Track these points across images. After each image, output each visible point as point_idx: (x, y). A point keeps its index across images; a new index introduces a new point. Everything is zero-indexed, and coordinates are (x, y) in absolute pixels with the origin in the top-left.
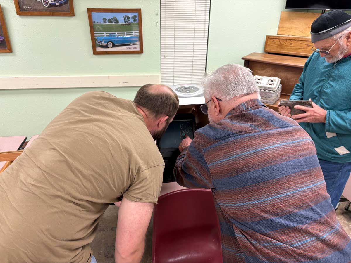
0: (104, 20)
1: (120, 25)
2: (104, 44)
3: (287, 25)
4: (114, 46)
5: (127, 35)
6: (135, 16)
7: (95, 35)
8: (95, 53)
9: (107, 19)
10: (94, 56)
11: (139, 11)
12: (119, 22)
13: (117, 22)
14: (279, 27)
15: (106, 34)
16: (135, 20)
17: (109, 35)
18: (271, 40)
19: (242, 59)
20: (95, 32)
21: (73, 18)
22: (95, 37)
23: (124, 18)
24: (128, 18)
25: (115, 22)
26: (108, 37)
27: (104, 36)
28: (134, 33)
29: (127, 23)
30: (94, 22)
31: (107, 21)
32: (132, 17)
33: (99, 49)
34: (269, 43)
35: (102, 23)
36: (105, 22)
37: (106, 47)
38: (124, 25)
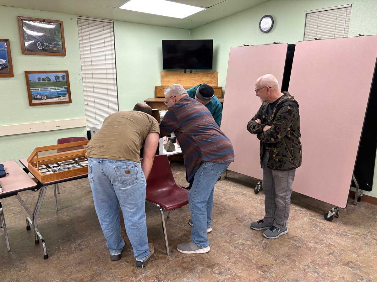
0: (39, 79)
1: (52, 83)
2: (39, 97)
3: (166, 79)
4: (47, 98)
5: (58, 90)
6: (64, 76)
7: (31, 90)
8: (31, 104)
9: (42, 78)
10: (31, 107)
11: (67, 72)
12: (51, 80)
13: (50, 80)
14: (161, 81)
15: (41, 89)
16: (64, 79)
17: (43, 90)
18: (159, 89)
19: (145, 101)
20: (31, 89)
21: (12, 78)
22: (31, 92)
23: (55, 77)
24: (58, 77)
25: (48, 80)
26: (42, 92)
27: (39, 91)
28: (63, 88)
29: (57, 81)
30: (31, 81)
31: (41, 80)
32: (61, 77)
33: (34, 101)
34: (158, 91)
35: (37, 81)
36: (39, 80)
37: (41, 99)
38: (55, 82)
